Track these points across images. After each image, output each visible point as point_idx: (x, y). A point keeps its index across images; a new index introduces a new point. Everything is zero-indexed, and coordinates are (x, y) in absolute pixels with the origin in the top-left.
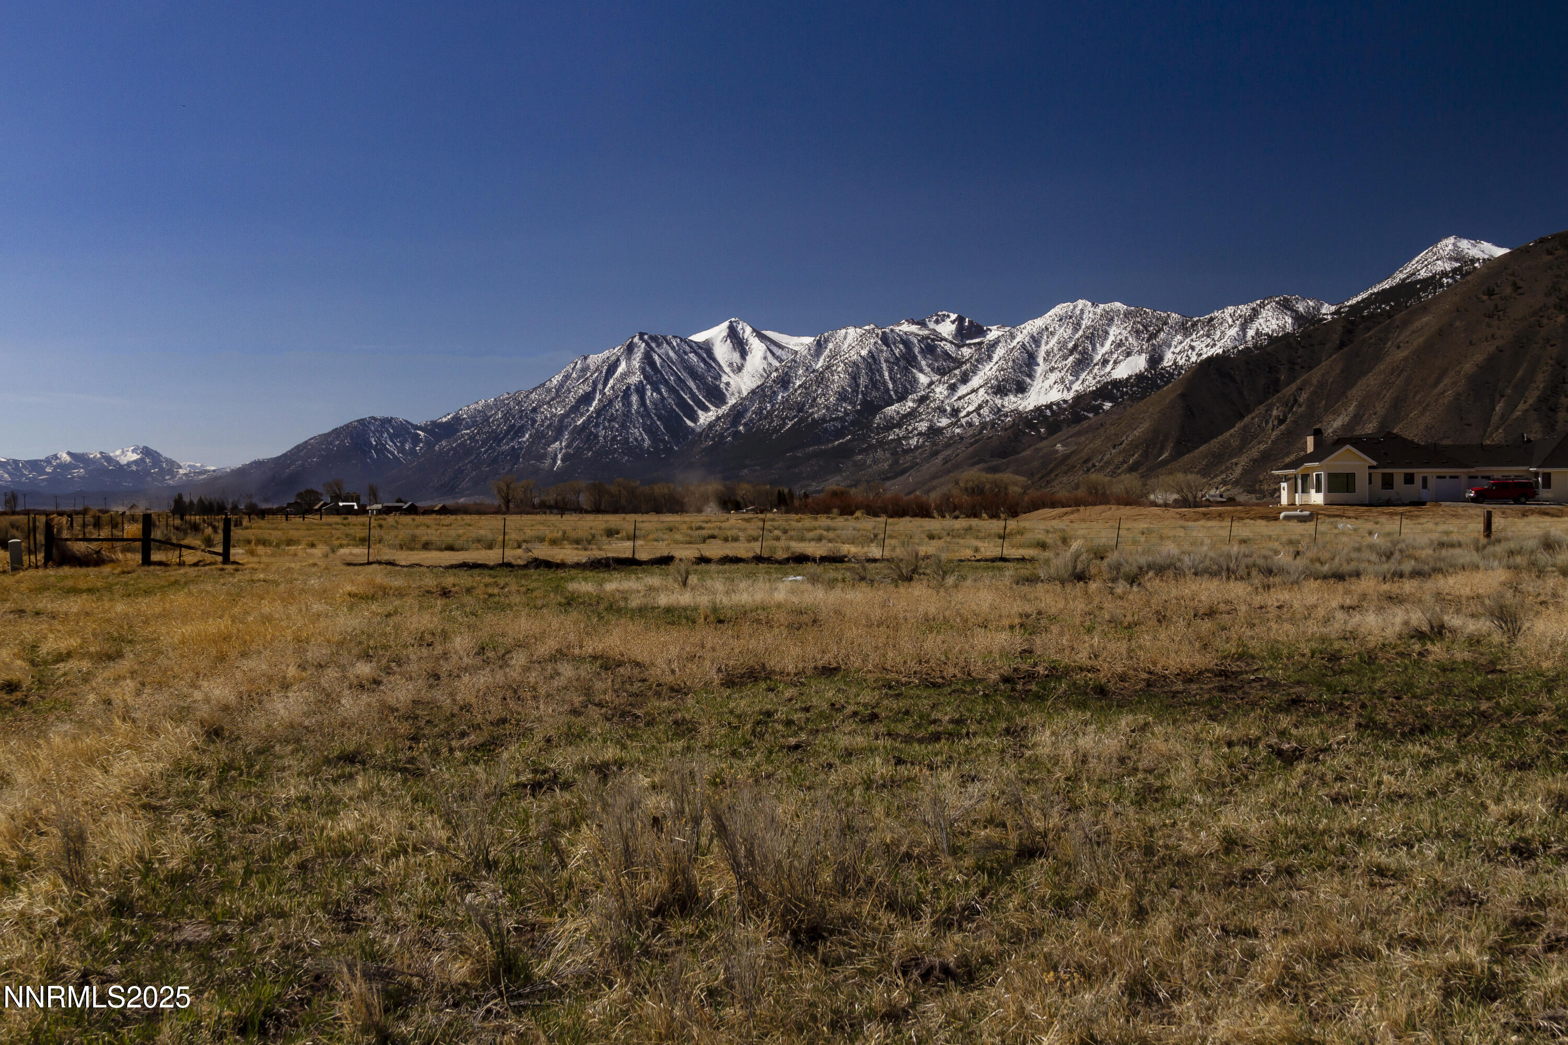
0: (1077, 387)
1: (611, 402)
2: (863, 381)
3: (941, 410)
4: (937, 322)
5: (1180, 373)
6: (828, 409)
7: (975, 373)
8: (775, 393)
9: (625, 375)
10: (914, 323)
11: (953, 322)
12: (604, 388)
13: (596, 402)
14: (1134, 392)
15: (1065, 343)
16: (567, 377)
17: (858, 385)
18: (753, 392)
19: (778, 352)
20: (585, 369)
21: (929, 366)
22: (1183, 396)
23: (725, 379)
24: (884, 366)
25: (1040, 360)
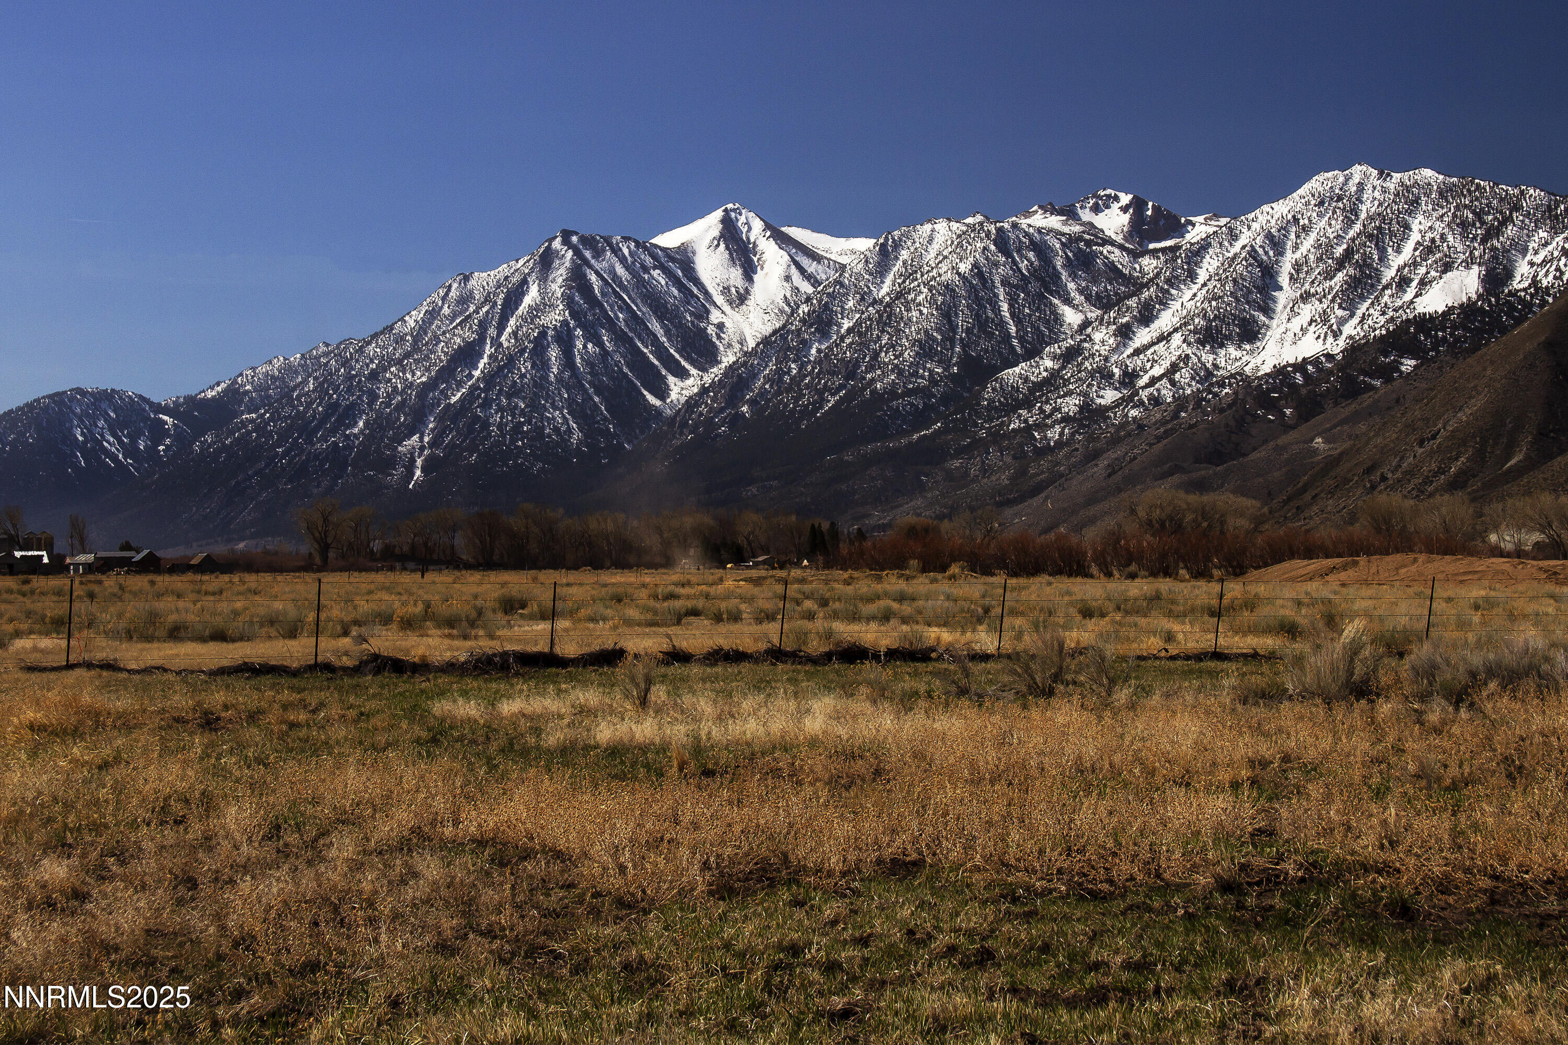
0: (1350, 329)
1: (511, 361)
2: (962, 321)
3: (1104, 375)
4: (1096, 209)
5: (1544, 302)
6: (900, 373)
7: (1164, 305)
8: (806, 344)
9: (536, 311)
10: (1054, 211)
11: (1125, 209)
12: (500, 334)
13: (485, 360)
14: (1457, 340)
15: (1330, 246)
16: (433, 314)
17: (953, 328)
18: (766, 341)
19: (811, 267)
20: (465, 299)
21: (1081, 291)
22: (1550, 346)
23: (715, 316)
24: (1001, 292)
25: (1284, 280)
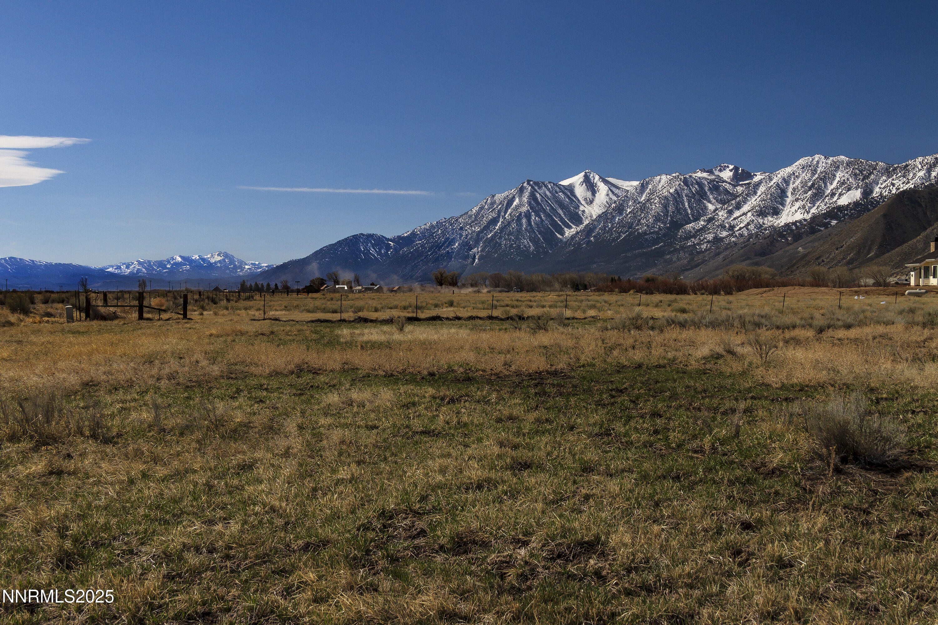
0: (813, 211)
1: (509, 223)
2: (671, 209)
3: (723, 227)
4: (720, 171)
5: (884, 201)
6: (648, 226)
7: (745, 203)
8: (614, 217)
9: (518, 207)
10: (705, 171)
11: (731, 171)
12: (505, 215)
13: (500, 223)
14: (852, 214)
15: (806, 182)
16: (482, 208)
17: (668, 212)
18: (600, 216)
19: (616, 191)
20: (493, 203)
21: (715, 198)
22: (885, 216)
23: (582, 208)
24: (685, 199)
25: (789, 194)
